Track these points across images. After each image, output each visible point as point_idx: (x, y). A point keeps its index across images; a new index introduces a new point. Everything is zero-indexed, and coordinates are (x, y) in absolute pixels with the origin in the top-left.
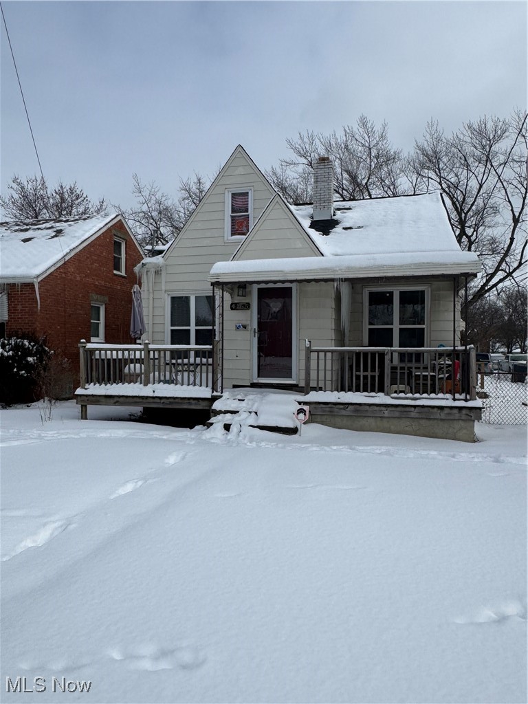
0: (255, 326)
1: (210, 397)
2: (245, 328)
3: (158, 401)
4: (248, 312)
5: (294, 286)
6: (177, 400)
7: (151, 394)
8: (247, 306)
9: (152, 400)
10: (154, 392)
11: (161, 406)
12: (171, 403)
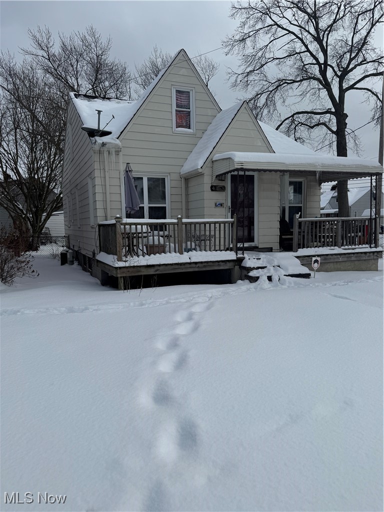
0: (229, 204)
1: (235, 258)
2: (221, 205)
3: (194, 265)
4: (224, 193)
5: (255, 174)
6: (209, 264)
7: (189, 261)
8: (223, 189)
9: (189, 266)
10: (190, 258)
11: (197, 270)
12: (205, 266)
